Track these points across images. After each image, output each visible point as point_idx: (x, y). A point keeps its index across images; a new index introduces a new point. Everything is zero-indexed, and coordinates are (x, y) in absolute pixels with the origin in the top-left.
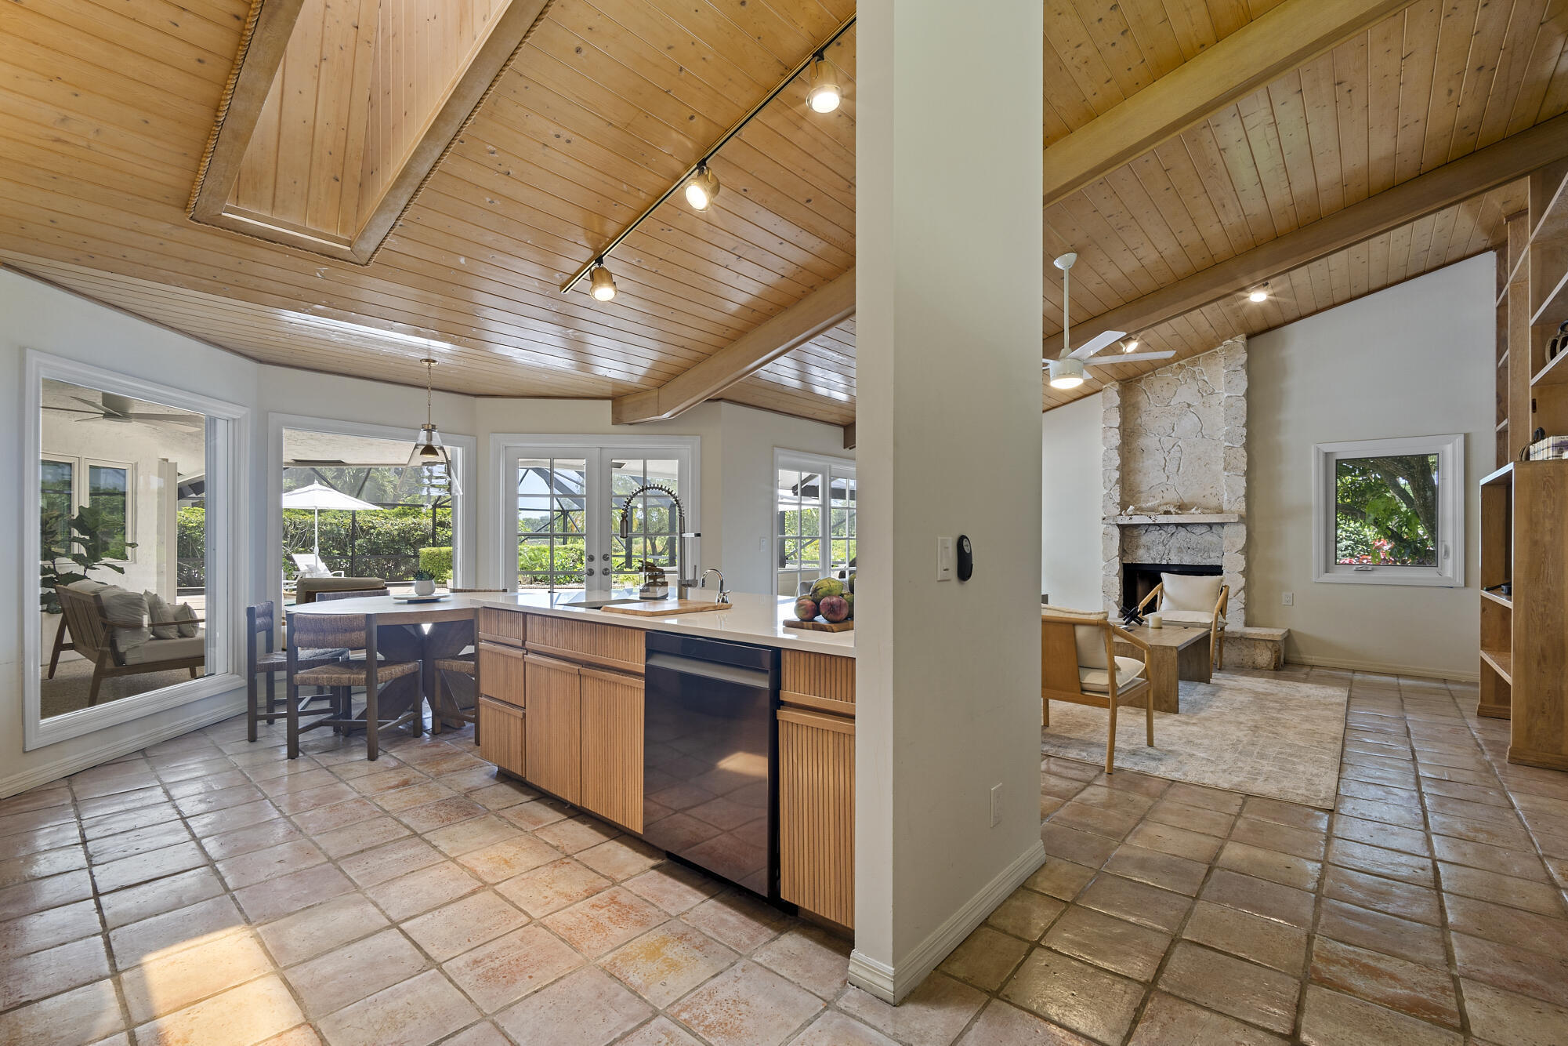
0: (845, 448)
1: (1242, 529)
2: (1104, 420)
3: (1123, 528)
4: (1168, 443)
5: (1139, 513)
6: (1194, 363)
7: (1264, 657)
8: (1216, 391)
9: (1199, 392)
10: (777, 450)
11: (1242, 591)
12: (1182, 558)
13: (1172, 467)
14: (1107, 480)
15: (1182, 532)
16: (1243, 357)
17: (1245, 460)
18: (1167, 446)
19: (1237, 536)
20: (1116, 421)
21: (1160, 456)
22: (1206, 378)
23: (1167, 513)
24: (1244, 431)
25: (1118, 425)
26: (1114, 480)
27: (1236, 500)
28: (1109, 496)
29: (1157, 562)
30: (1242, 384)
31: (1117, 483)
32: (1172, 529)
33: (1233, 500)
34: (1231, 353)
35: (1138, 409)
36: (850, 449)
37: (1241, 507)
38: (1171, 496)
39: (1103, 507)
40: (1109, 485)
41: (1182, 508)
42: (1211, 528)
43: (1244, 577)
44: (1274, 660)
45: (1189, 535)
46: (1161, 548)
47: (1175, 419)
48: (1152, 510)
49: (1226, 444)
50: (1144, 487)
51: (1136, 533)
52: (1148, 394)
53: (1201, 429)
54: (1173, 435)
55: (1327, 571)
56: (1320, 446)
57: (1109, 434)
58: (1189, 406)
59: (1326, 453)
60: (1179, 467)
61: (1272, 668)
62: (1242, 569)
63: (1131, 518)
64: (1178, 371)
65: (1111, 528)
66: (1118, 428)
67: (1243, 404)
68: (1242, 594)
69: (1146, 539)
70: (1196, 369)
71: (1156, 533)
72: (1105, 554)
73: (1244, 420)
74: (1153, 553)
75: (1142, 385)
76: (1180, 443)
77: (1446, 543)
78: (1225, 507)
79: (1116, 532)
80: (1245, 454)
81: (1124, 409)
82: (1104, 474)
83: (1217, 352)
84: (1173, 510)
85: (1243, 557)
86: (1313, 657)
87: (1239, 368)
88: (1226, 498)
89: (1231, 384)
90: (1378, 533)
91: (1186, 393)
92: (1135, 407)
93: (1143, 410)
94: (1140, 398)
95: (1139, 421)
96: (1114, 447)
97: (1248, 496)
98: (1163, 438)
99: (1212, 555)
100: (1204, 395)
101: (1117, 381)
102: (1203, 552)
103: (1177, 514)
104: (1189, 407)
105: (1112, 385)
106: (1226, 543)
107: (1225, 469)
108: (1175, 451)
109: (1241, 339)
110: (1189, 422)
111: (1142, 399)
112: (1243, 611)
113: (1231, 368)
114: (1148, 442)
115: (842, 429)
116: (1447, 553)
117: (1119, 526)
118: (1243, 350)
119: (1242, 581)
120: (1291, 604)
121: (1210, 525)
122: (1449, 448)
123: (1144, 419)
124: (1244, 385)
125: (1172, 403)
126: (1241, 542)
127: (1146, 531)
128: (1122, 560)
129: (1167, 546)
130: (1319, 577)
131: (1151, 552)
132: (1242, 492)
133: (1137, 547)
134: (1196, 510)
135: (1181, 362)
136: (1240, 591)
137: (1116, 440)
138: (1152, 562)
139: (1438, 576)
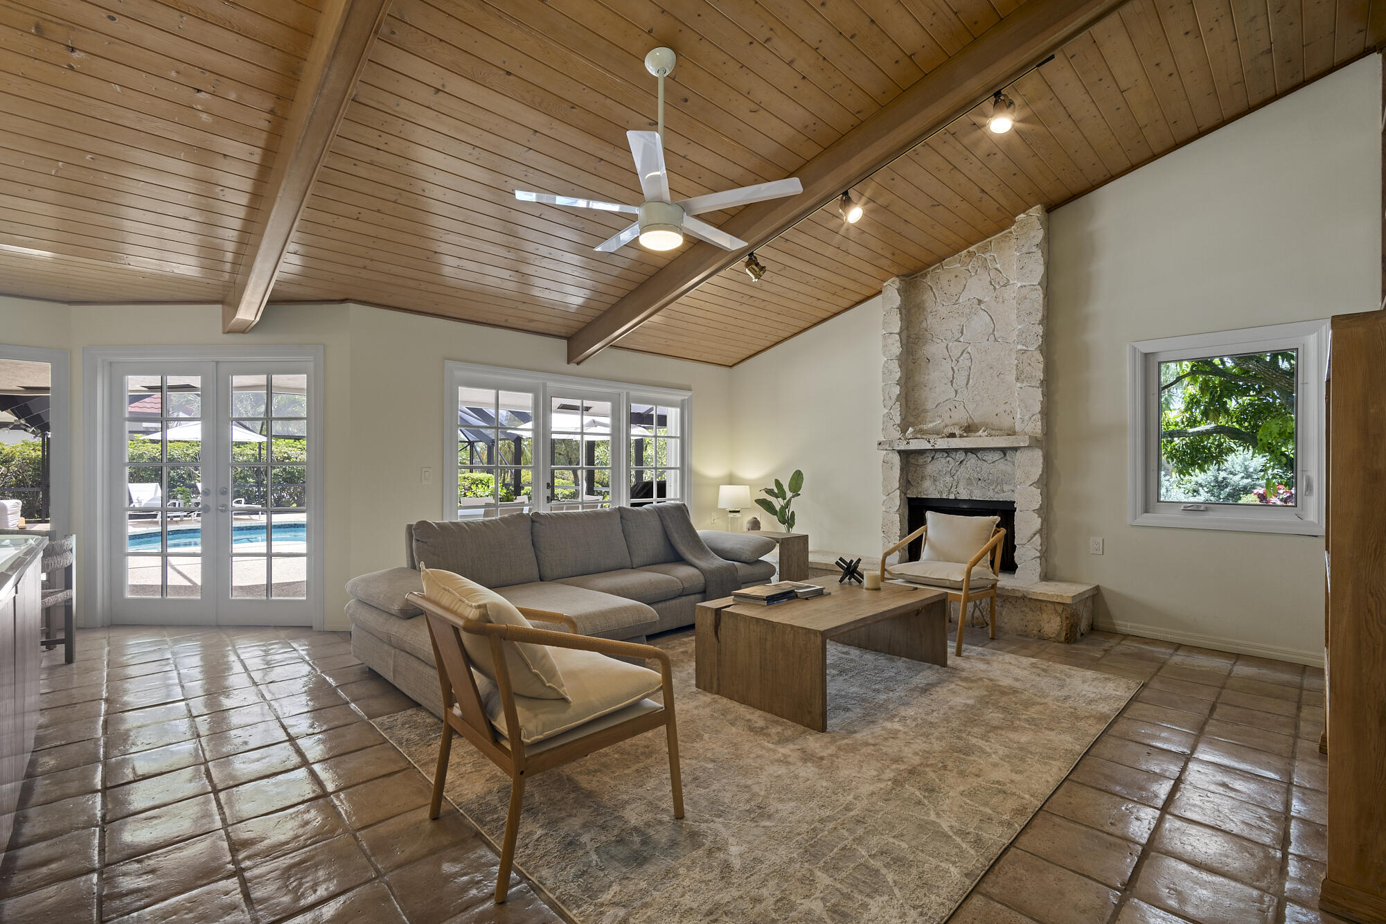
0: (568, 363)
1: (1038, 455)
2: (883, 325)
3: (906, 455)
4: (956, 350)
5: (919, 436)
6: (985, 249)
7: (1052, 624)
8: (1011, 282)
9: (991, 284)
10: (449, 364)
11: (1038, 536)
12: (971, 492)
13: (961, 380)
14: (887, 398)
15: (972, 460)
16: (1039, 235)
17: (1041, 366)
18: (956, 352)
19: (1031, 464)
20: (896, 326)
21: (947, 366)
22: (998, 266)
23: (952, 435)
24: (1040, 330)
25: (897, 330)
26: (894, 397)
27: (1030, 418)
28: (889, 416)
29: (944, 497)
30: (1037, 269)
31: (897, 400)
32: (960, 456)
33: (1027, 418)
34: (1025, 230)
35: (924, 309)
36: (578, 363)
37: (1036, 427)
38: (960, 416)
39: (883, 429)
40: (890, 403)
41: (969, 429)
42: (1005, 455)
43: (1040, 516)
44: (1064, 628)
45: (979, 463)
46: (948, 479)
47: (964, 320)
48: (937, 433)
49: (1020, 347)
50: (930, 405)
51: (921, 461)
52: (934, 291)
53: (994, 330)
54: (962, 339)
55: (1146, 511)
56: (1137, 345)
57: (890, 341)
58: (980, 302)
59: (1146, 354)
60: (969, 379)
61: (1063, 639)
62: (1037, 507)
63: (908, 443)
64: (968, 259)
65: (891, 455)
66: (898, 334)
67: (1039, 295)
68: (1037, 539)
69: (932, 468)
70: (987, 255)
71: (943, 461)
72: (885, 486)
73: (1040, 316)
74: (940, 485)
75: (928, 280)
76: (969, 350)
77: (1309, 474)
78: (1018, 428)
79: (896, 459)
80: (1041, 359)
81: (909, 311)
82: (883, 390)
83: (1011, 233)
84: (957, 432)
85: (1039, 490)
86: (1129, 624)
87: (1034, 249)
88: (1019, 416)
89: (1024, 271)
90: (1270, 460)
91: (977, 287)
92: (920, 307)
93: (929, 311)
94: (926, 296)
95: (924, 324)
96: (894, 357)
97: (1047, 413)
98: (950, 344)
99: (1006, 488)
100: (997, 287)
101: (898, 276)
102: (995, 485)
103: (961, 436)
104: (979, 305)
105: (893, 282)
106: (1019, 473)
107: (1017, 379)
108: (964, 362)
109: (1036, 212)
110: (980, 322)
111: (928, 297)
112: (1038, 560)
113: (1025, 250)
114: (934, 349)
115: (566, 341)
116: (1309, 487)
117: (900, 452)
118: (1038, 225)
119: (1037, 522)
120: (1101, 552)
121: (1004, 451)
122: (1312, 340)
123: (931, 322)
124: (1039, 270)
125: (961, 301)
126: (1037, 471)
127: (933, 458)
128: (905, 494)
129: (955, 477)
130: (1136, 518)
131: (938, 483)
132: (1038, 408)
133: (923, 478)
134: (984, 431)
135: (971, 249)
136: (1035, 534)
137: (896, 349)
138: (938, 496)
139: (1296, 520)
